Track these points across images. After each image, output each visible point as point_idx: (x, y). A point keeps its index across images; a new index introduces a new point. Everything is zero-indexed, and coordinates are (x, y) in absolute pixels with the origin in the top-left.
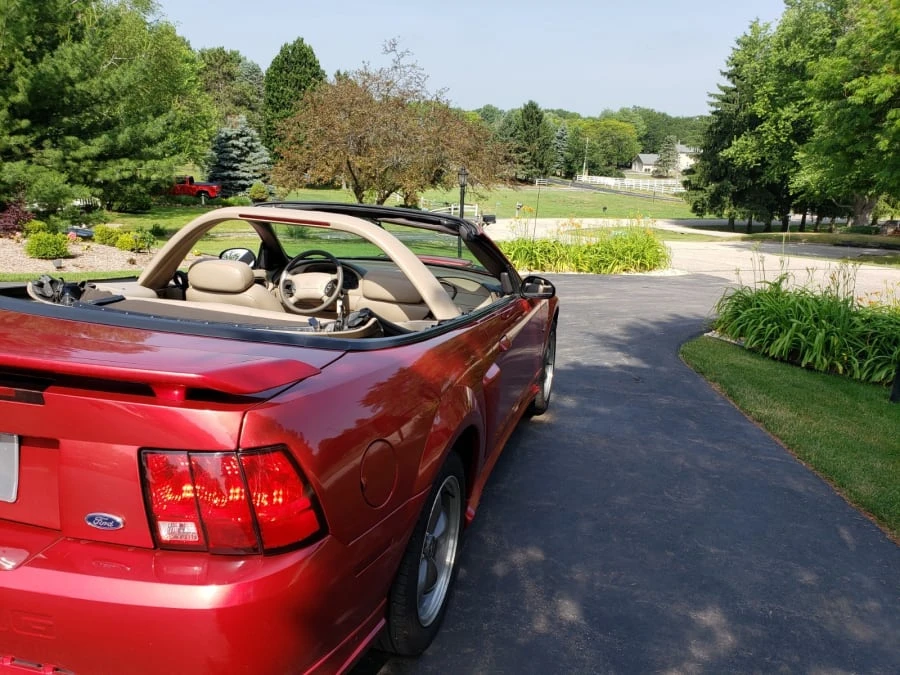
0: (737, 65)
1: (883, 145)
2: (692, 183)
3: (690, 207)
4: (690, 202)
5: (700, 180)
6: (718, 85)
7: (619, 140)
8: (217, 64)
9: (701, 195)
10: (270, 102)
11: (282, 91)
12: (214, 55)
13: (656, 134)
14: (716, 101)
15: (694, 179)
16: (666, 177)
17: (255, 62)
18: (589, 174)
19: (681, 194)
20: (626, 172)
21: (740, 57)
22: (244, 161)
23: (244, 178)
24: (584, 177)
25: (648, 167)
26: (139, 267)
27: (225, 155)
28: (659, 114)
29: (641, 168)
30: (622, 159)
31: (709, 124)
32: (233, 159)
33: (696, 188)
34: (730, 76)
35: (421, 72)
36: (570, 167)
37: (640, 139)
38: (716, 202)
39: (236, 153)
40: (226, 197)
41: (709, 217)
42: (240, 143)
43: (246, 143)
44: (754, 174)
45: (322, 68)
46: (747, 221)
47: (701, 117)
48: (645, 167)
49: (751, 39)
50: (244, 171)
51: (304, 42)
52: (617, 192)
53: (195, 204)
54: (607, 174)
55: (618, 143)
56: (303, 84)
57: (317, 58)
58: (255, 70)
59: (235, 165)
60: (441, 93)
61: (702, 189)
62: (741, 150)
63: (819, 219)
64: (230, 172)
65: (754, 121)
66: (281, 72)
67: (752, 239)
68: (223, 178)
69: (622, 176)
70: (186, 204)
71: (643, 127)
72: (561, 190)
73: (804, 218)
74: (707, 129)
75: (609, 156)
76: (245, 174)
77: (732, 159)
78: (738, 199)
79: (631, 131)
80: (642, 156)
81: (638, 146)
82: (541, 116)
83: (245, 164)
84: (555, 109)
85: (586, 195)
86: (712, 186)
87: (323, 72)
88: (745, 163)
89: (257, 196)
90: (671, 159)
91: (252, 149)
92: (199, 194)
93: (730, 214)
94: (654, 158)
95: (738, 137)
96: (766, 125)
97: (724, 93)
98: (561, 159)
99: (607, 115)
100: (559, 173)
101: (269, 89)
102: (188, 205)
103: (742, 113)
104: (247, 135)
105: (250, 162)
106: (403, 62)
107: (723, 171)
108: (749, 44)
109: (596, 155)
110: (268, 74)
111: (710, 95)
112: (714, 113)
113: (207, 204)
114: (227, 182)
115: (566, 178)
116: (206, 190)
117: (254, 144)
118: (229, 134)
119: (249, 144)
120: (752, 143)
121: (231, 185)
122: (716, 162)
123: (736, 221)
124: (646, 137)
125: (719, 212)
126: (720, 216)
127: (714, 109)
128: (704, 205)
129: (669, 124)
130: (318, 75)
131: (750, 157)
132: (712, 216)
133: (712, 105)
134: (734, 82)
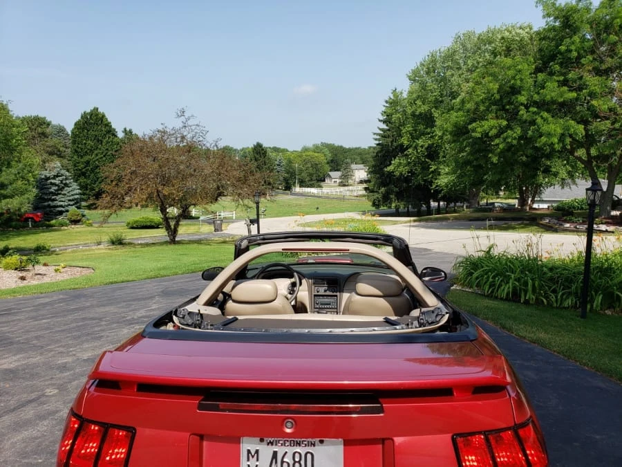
0: (387, 116)
1: (495, 160)
2: (370, 188)
3: (371, 204)
4: (370, 201)
5: (374, 186)
6: (378, 128)
7: (316, 164)
8: (33, 127)
9: (376, 195)
10: (76, 151)
11: (85, 144)
12: (31, 121)
13: (338, 159)
14: (378, 137)
15: (371, 185)
16: (348, 185)
17: (61, 124)
18: (300, 187)
19: (364, 196)
20: (322, 184)
21: (389, 111)
22: (60, 194)
23: (61, 206)
24: (297, 189)
25: (335, 180)
26: (29, 282)
27: (45, 191)
28: (338, 146)
29: (331, 181)
30: (319, 176)
31: (376, 151)
32: (52, 193)
33: (372, 191)
34: (384, 122)
35: (204, 129)
36: (287, 183)
37: (328, 163)
38: (386, 199)
39: (53, 189)
40: (49, 221)
41: (383, 209)
42: (57, 181)
43: (61, 181)
44: (407, 180)
45: (113, 127)
46: (406, 209)
47: (370, 148)
48: (333, 180)
49: (393, 100)
50: (61, 201)
51: (99, 110)
52: (320, 197)
53: (24, 227)
54: (311, 186)
55: (315, 166)
56: (100, 138)
57: (109, 120)
58: (61, 130)
59: (53, 197)
60: (217, 142)
61: (376, 192)
62: (397, 166)
63: (448, 204)
64: (50, 203)
65: (402, 149)
66: (83, 131)
67: (420, 221)
68: (45, 207)
69: (320, 187)
70: (17, 228)
71: (329, 155)
72: (284, 198)
73: (439, 204)
74: (375, 154)
75: (311, 175)
76: (62, 203)
77: (393, 172)
78: (400, 196)
79: (322, 158)
80: (331, 173)
81: (327, 167)
82: (266, 152)
83: (61, 196)
84: (272, 147)
85: (302, 200)
86: (383, 189)
87: (114, 130)
88: (401, 174)
89: (73, 218)
90: (349, 174)
91: (66, 185)
92: (27, 220)
93: (396, 206)
94: (338, 174)
95: (395, 158)
96: (410, 150)
97: (382, 132)
98: (281, 178)
99: (305, 149)
100: (281, 188)
101: (74, 142)
102: (18, 229)
103: (395, 144)
104: (62, 175)
105: (65, 194)
106: (190, 123)
107: (388, 180)
108: (394, 103)
109: (303, 174)
110: (72, 133)
111: (374, 134)
112: (378, 145)
113: (33, 226)
114: (48, 209)
115: (285, 190)
116: (31, 216)
117: (68, 182)
118: (48, 175)
119: (64, 182)
120: (404, 161)
121: (51, 211)
122: (383, 174)
123: (400, 210)
124: (332, 161)
125: (389, 205)
126: (390, 207)
127: (377, 142)
128: (379, 201)
129: (345, 152)
130: (111, 132)
131: (404, 170)
132: (385, 208)
133: (376, 140)
134: (387, 125)
